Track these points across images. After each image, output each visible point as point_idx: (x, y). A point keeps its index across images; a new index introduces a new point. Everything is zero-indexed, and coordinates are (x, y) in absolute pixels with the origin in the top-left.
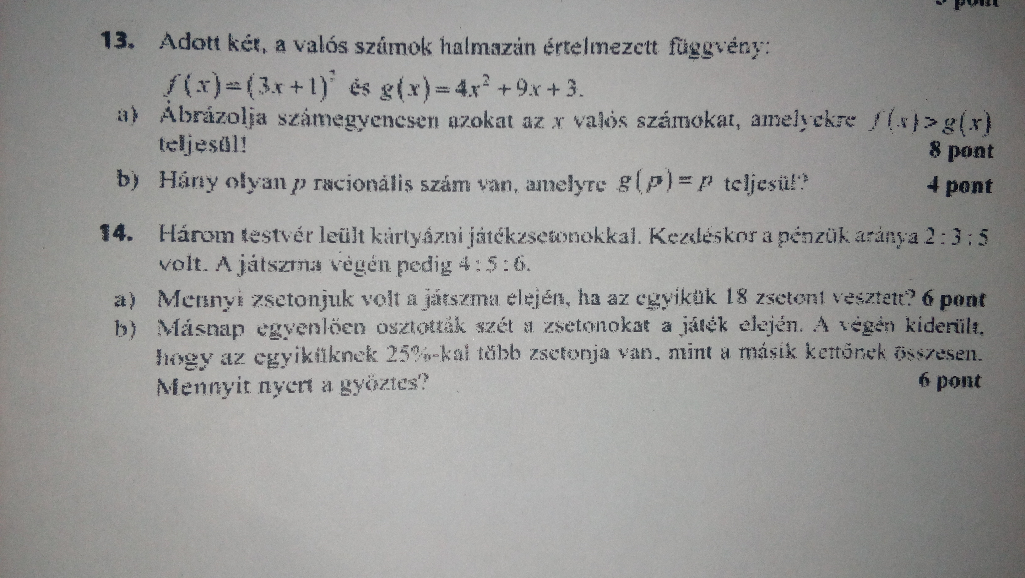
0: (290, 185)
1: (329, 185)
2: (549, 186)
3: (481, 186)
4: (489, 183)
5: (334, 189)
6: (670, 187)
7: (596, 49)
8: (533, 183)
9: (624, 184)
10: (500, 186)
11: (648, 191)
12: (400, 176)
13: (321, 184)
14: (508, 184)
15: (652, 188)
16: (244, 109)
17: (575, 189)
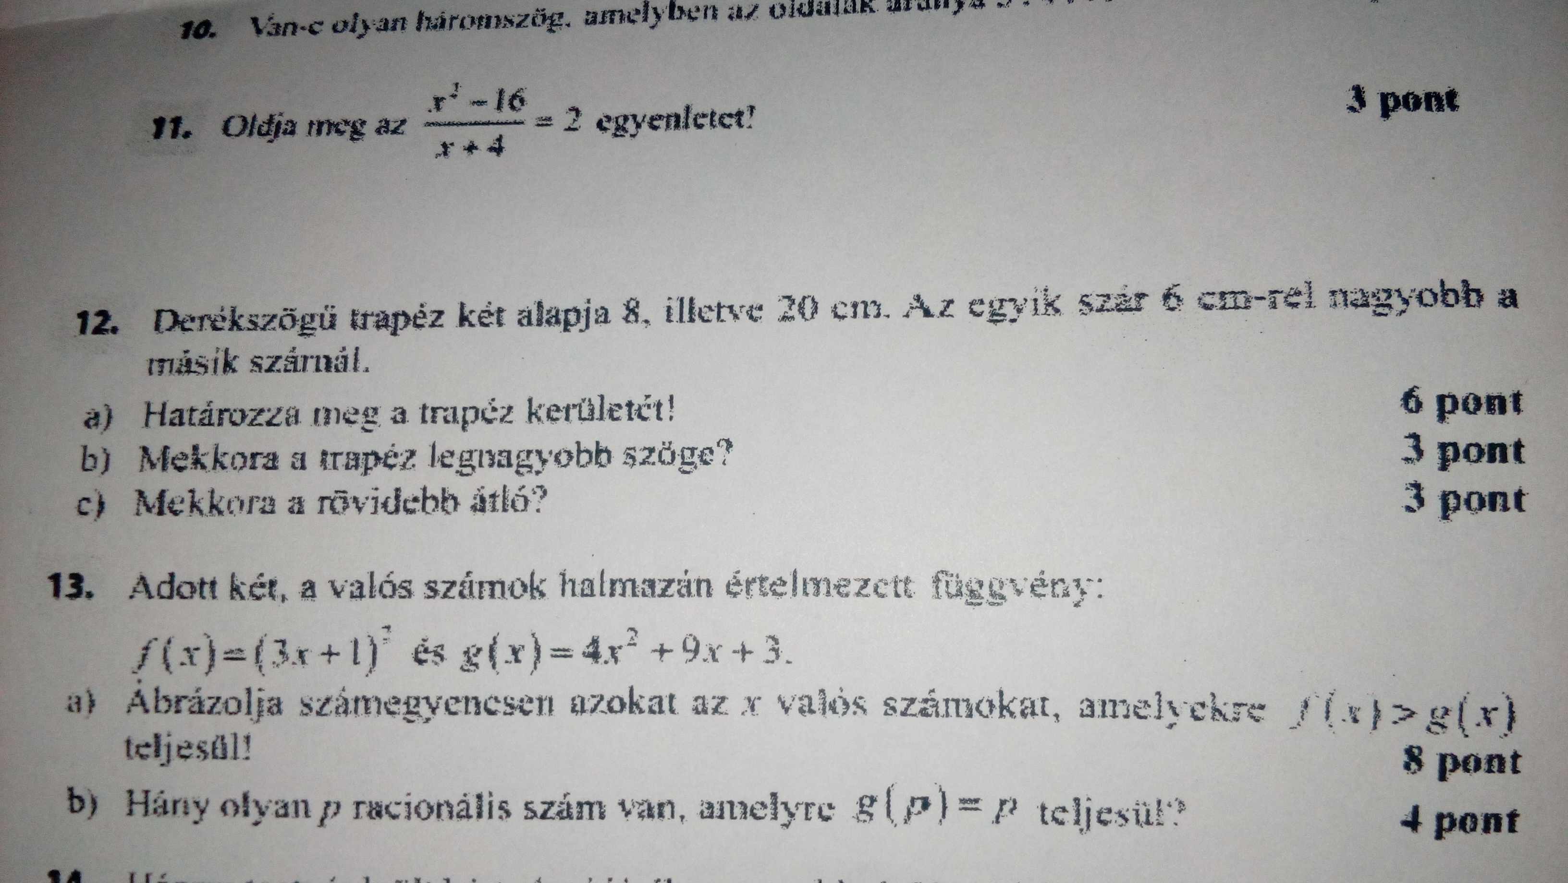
0: (317, 811)
1: (377, 811)
2: (738, 811)
3: (624, 809)
4: (637, 805)
5: (385, 817)
6: (944, 816)
7: (811, 588)
8: (711, 806)
9: (865, 809)
10: (656, 811)
11: (906, 822)
12: (491, 794)
13: (364, 809)
14: (670, 806)
15: (913, 817)
16: (249, 691)
17: (783, 816)
